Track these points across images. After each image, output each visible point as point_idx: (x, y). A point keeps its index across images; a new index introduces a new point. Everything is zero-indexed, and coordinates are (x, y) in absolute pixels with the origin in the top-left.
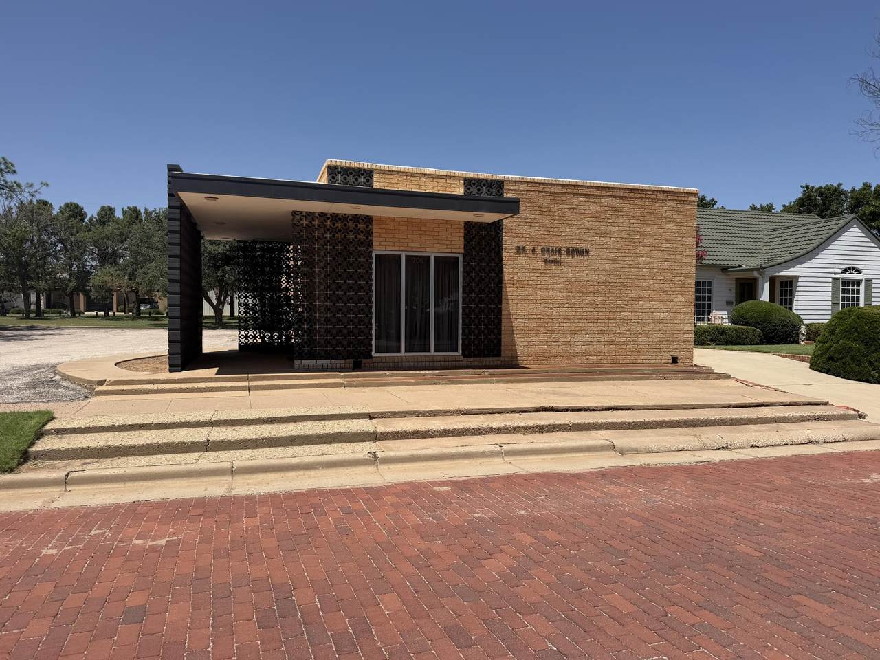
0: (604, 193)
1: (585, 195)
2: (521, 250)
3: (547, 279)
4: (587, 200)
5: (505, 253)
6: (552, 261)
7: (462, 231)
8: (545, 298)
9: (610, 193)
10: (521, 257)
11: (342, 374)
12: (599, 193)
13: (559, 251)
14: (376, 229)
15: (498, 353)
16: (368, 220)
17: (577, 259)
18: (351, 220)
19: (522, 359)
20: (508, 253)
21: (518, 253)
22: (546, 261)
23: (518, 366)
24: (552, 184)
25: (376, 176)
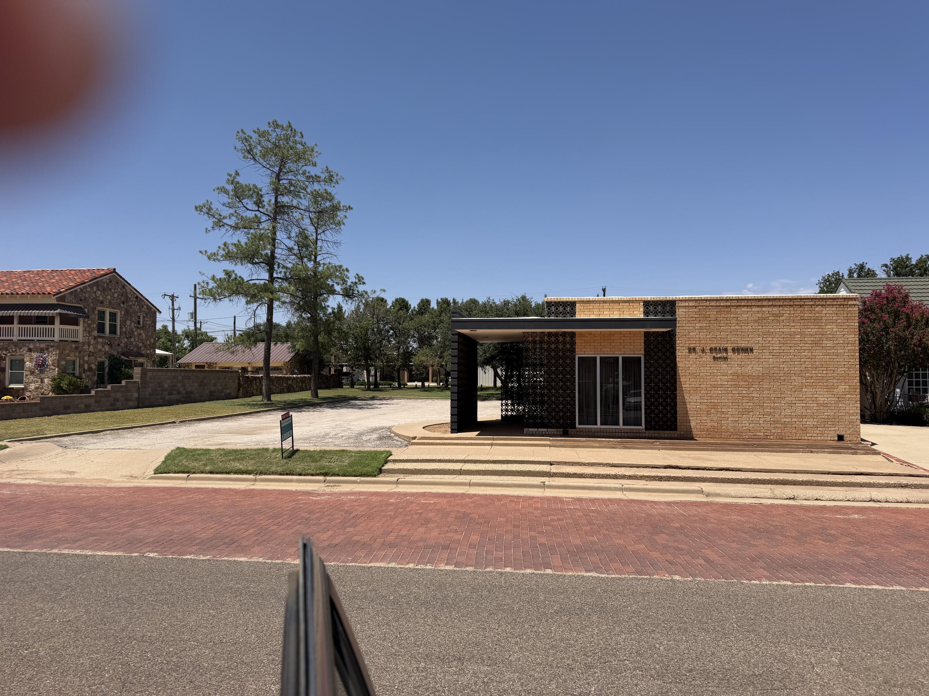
0: (765, 303)
1: (747, 306)
2: (692, 350)
3: (716, 371)
4: (749, 310)
5: (678, 353)
6: (720, 358)
7: (643, 338)
8: (715, 386)
9: (770, 303)
10: (693, 355)
11: (551, 438)
12: (760, 303)
13: (726, 350)
14: (578, 340)
15: (675, 429)
16: (573, 335)
17: (742, 355)
18: (561, 335)
19: (695, 432)
20: (681, 353)
21: (690, 352)
22: (714, 357)
23: (692, 438)
24: (717, 300)
25: (577, 305)
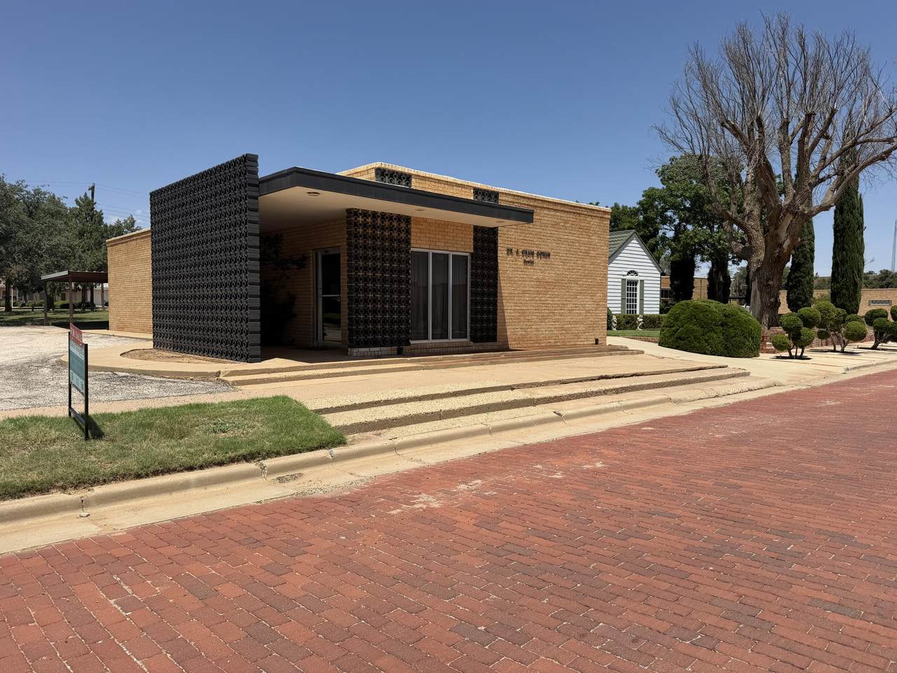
0: (558, 208)
1: (548, 208)
2: (510, 251)
3: (525, 276)
4: (548, 212)
5: (499, 254)
6: (529, 262)
7: (472, 233)
8: (524, 292)
9: (562, 209)
10: (510, 258)
12: (555, 207)
13: (533, 253)
14: (414, 229)
15: (494, 339)
16: (408, 220)
17: (543, 261)
18: (395, 219)
19: (512, 344)
20: (501, 253)
21: (508, 254)
22: (525, 262)
23: (508, 350)
24: (528, 198)
25: (413, 180)
